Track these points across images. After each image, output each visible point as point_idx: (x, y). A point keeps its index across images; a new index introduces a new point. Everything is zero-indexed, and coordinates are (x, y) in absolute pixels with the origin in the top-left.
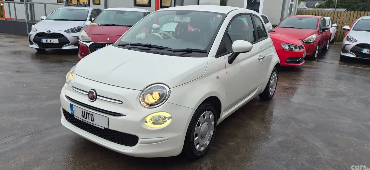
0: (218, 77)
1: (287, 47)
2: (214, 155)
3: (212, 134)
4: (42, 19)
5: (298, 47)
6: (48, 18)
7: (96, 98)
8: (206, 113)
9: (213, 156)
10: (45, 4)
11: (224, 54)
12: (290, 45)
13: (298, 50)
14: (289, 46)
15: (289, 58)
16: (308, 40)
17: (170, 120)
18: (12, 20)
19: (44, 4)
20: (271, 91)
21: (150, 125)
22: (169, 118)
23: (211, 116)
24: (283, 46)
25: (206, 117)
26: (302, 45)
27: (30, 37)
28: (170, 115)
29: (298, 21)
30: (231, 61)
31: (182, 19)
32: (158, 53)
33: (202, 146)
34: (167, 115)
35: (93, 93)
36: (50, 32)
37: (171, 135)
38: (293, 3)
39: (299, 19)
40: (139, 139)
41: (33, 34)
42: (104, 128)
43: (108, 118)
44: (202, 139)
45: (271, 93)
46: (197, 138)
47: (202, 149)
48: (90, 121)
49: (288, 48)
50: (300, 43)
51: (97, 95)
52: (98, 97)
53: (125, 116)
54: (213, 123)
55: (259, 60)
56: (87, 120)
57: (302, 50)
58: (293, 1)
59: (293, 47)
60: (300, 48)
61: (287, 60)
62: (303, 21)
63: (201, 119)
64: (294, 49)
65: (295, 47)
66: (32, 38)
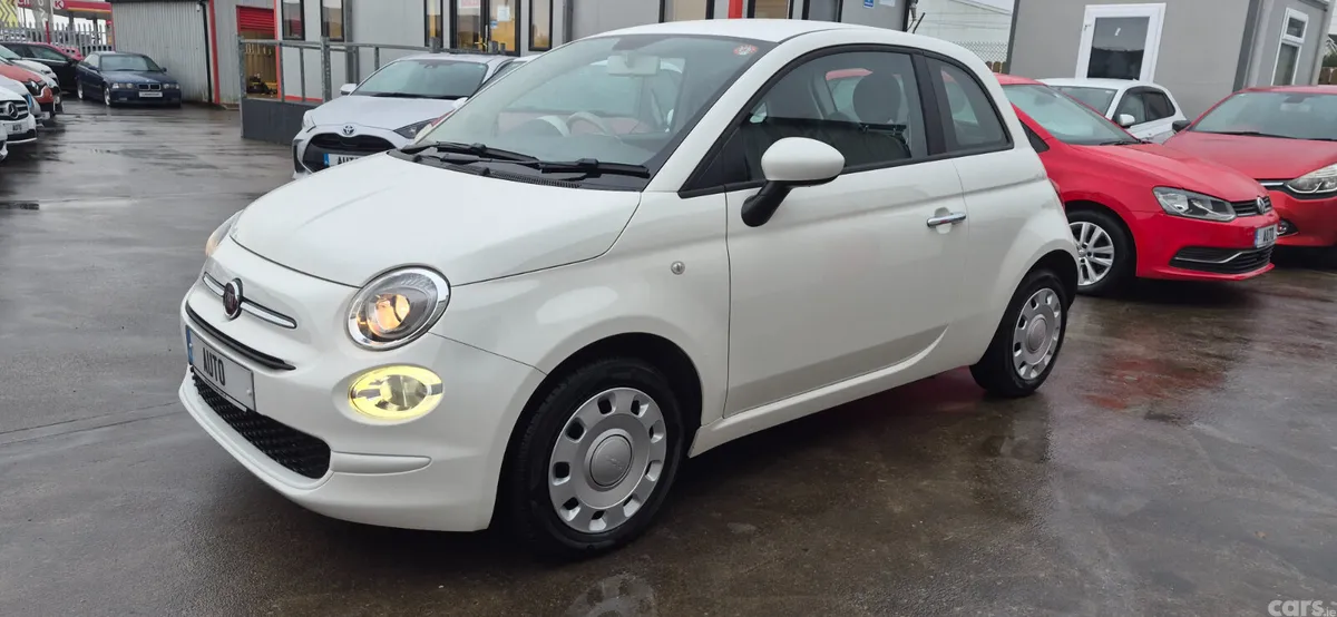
0: (679, 270)
1: (1177, 204)
2: (646, 556)
3: (653, 477)
4: (346, 93)
5: (1229, 206)
6: (361, 89)
7: (240, 310)
8: (617, 395)
9: (644, 560)
10: (377, 49)
11: (728, 185)
12: (1194, 195)
13: (1230, 217)
14: (1189, 201)
15: (1185, 250)
16: (1312, 186)
17: (438, 397)
18: (287, 101)
19: (373, 49)
20: (1023, 364)
21: (365, 410)
22: (436, 390)
23: (644, 408)
24: (1161, 198)
25: (614, 409)
26: (1255, 201)
27: (296, 147)
28: (437, 381)
29: (1284, 107)
30: (757, 215)
31: (630, 64)
32: (486, 173)
33: (598, 515)
34: (429, 379)
35: (233, 292)
36: (352, 131)
37: (439, 452)
38: (1301, 40)
39: (1287, 101)
40: (332, 453)
41: (304, 137)
42: (245, 409)
43: (252, 374)
44: (599, 490)
45: (1022, 371)
46: (567, 479)
47: (599, 526)
48: (218, 384)
49: (1185, 207)
50: (1252, 191)
51: (242, 299)
52: (243, 305)
53: (294, 368)
54: (658, 437)
55: (929, 225)
56: (213, 379)
57: (1247, 220)
58: (1299, 35)
59: (1209, 209)
60: (1237, 212)
61: (1177, 255)
62: (1305, 107)
63: (588, 412)
64: (1212, 215)
65: (1219, 205)
66: (302, 148)
